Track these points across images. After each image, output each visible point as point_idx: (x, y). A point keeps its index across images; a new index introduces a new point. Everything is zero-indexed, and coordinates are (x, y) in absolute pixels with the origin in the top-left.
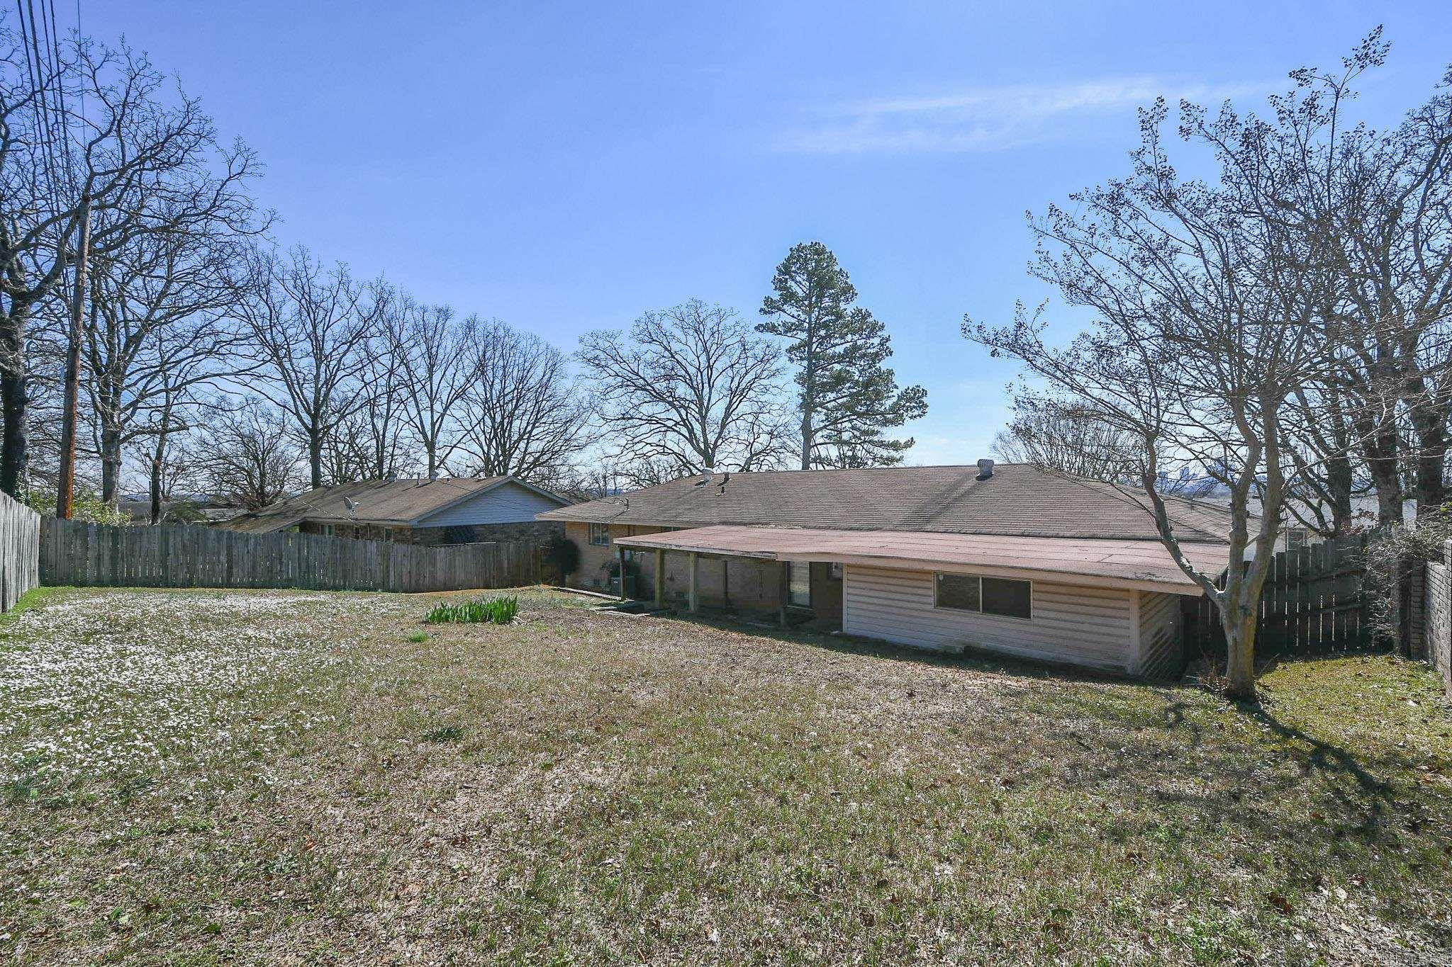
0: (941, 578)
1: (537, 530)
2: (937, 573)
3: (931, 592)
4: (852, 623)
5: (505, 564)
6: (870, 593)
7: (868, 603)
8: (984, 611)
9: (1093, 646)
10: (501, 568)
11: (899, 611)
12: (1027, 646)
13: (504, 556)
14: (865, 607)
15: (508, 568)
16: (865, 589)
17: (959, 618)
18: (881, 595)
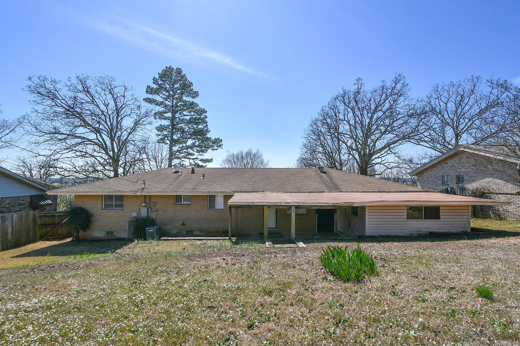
0: (408, 208)
2: (407, 206)
3: (404, 214)
5: (10, 230)
6: (378, 217)
7: (378, 221)
8: (424, 219)
9: (459, 225)
10: (6, 233)
11: (391, 223)
12: (439, 229)
13: (8, 224)
14: (376, 223)
15: (12, 233)
16: (376, 215)
17: (415, 223)
18: (383, 217)
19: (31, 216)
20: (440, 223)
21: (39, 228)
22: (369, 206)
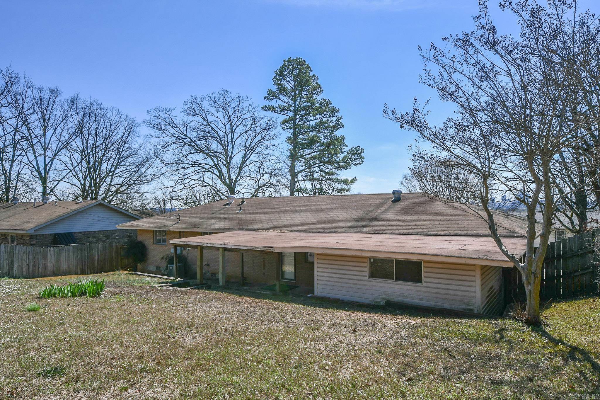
0: (372, 260)
1: (118, 236)
2: (369, 258)
3: (366, 269)
4: (319, 290)
5: (96, 258)
6: (330, 271)
7: (329, 277)
8: (396, 280)
9: (458, 298)
10: (93, 260)
11: (348, 281)
12: (421, 299)
13: (95, 252)
14: (327, 279)
15: (98, 260)
16: (327, 268)
17: (381, 285)
18: (337, 271)
19: (114, 247)
20: (423, 289)
21: (121, 259)
22: (318, 254)
